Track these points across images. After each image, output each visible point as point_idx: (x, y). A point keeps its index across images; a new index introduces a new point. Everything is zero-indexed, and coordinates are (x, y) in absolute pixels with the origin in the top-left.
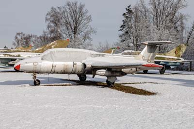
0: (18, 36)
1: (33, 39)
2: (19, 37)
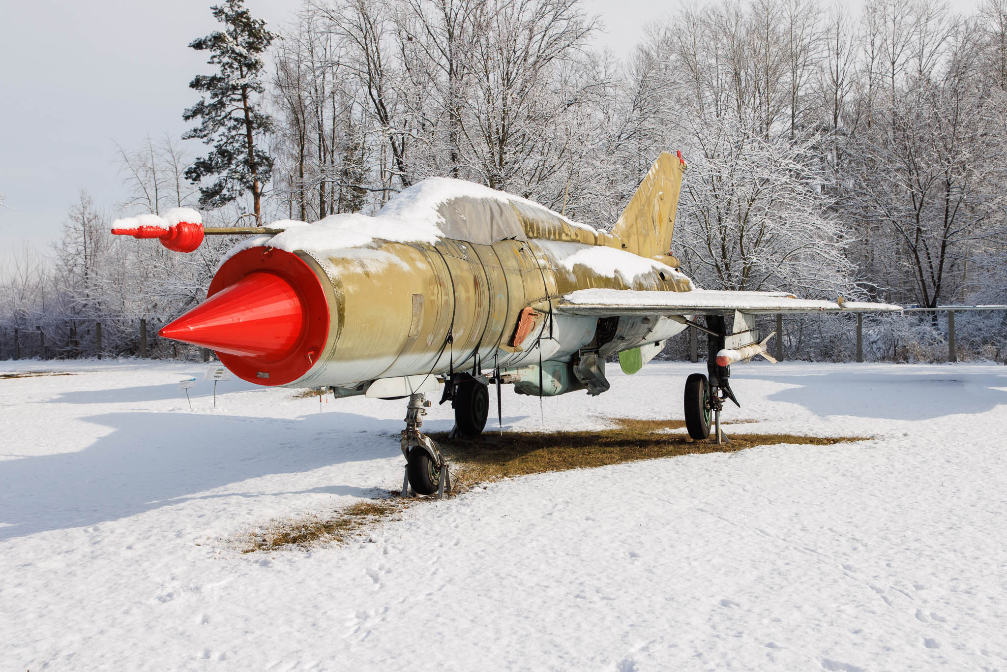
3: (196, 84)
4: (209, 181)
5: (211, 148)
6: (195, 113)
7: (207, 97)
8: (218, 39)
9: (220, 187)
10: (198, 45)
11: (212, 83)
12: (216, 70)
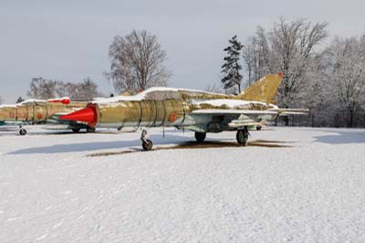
0: (35, 83)
1: (57, 87)
2: (37, 85)
3: (225, 59)
4: (227, 82)
5: (228, 74)
6: (224, 66)
7: (227, 62)
8: (229, 48)
9: (230, 83)
10: (225, 50)
11: (228, 58)
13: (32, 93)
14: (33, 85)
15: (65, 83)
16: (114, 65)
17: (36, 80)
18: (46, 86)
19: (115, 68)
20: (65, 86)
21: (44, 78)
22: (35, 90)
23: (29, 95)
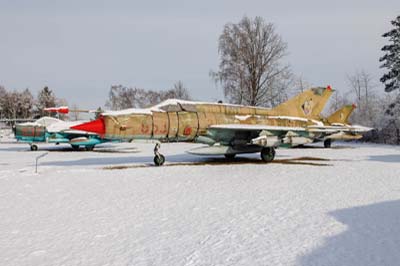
2: (116, 94)
3: (384, 49)
4: (388, 82)
5: (390, 70)
6: (384, 58)
7: (389, 53)
9: (392, 84)
10: (385, 35)
11: (390, 48)
12: (392, 43)
13: (111, 103)
14: (112, 93)
15: (147, 91)
16: (224, 62)
17: (114, 88)
18: (125, 95)
19: (226, 66)
20: (147, 95)
21: (124, 86)
22: (115, 99)
23: (107, 105)
